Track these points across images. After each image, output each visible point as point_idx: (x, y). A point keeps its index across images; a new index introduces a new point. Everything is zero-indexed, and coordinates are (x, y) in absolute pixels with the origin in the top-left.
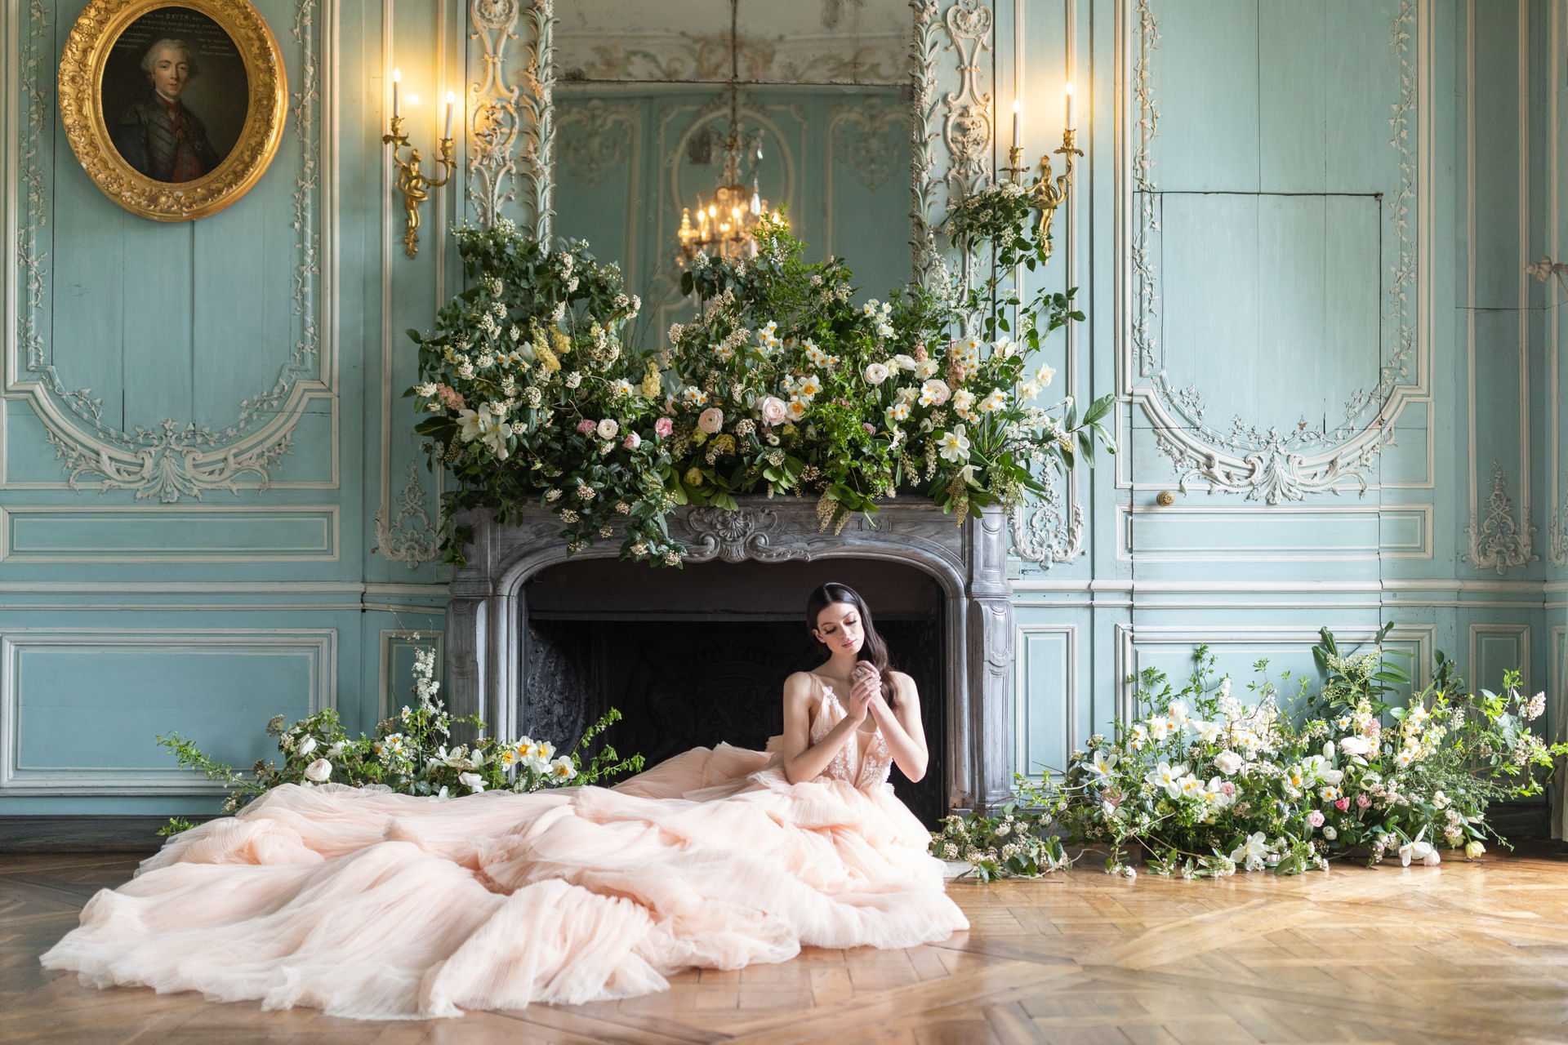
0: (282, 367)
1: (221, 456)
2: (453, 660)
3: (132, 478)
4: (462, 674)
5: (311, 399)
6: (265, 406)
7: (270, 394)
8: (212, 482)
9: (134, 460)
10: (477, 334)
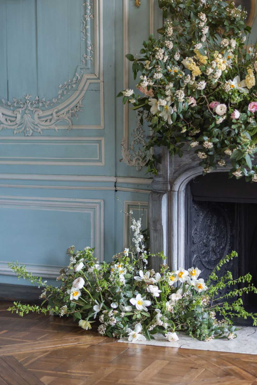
0: (77, 67)
1: (50, 113)
2: (151, 223)
3: (12, 123)
4: (156, 230)
5: (90, 83)
6: (70, 87)
7: (72, 81)
8: (46, 126)
9: (13, 115)
10: (154, 61)
